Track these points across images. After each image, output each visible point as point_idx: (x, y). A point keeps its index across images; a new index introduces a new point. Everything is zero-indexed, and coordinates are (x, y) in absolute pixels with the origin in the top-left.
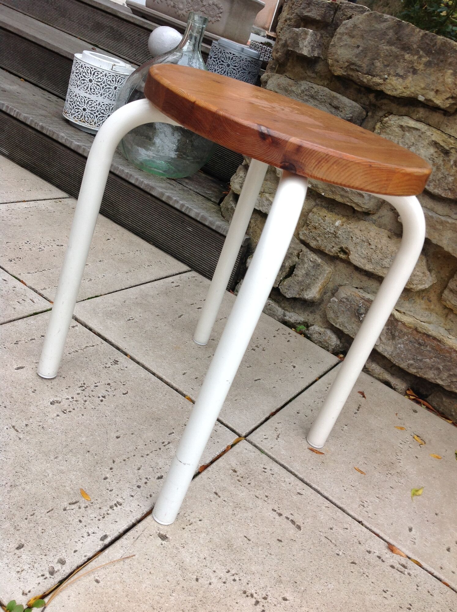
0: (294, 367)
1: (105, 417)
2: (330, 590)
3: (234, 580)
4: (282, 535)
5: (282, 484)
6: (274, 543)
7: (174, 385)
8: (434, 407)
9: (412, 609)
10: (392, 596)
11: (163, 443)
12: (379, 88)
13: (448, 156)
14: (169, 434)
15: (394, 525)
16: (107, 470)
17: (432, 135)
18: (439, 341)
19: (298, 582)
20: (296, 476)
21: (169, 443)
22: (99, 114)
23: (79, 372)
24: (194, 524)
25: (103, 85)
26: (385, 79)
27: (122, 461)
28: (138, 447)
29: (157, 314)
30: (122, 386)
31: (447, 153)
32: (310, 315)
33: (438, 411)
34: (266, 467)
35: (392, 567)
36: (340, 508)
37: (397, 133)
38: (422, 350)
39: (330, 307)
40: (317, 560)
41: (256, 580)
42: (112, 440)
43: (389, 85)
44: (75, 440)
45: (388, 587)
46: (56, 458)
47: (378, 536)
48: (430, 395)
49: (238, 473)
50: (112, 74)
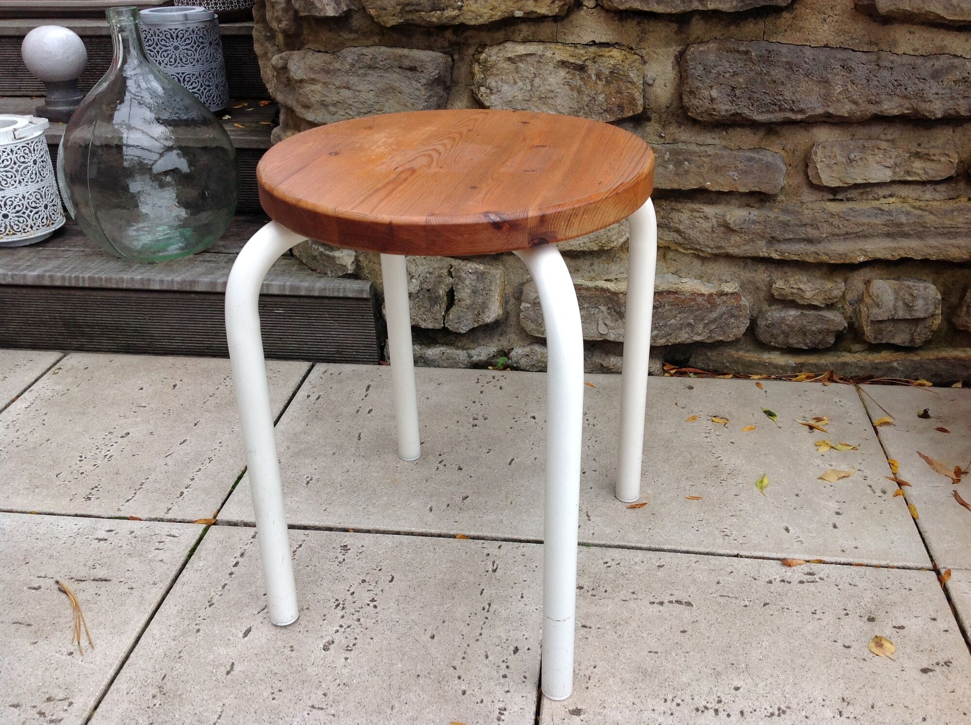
0: (534, 418)
1: (397, 624)
2: (768, 648)
3: (678, 705)
4: (681, 625)
5: (636, 567)
6: (680, 638)
7: (433, 531)
8: (702, 369)
9: (849, 613)
10: (823, 613)
11: (484, 609)
12: (456, 22)
13: (586, 71)
14: (481, 594)
15: (769, 536)
16: (456, 682)
17: (554, 54)
18: (676, 293)
19: (735, 663)
20: (640, 549)
21: (490, 605)
22: (31, 211)
23: (317, 590)
24: (593, 675)
25: (16, 167)
26: (460, 8)
27: (462, 661)
28: (464, 633)
29: (331, 452)
30: (380, 573)
31: (582, 68)
32: (501, 338)
33: (709, 371)
34: (606, 561)
35: (801, 582)
36: (707, 554)
37: (508, 69)
38: (660, 313)
39: (525, 317)
40: (733, 626)
41: (697, 688)
42: (429, 645)
43: (470, 14)
44: (392, 673)
45: (813, 607)
46: (392, 708)
47: (764, 558)
48: (690, 357)
49: (586, 588)
50: (20, 146)
